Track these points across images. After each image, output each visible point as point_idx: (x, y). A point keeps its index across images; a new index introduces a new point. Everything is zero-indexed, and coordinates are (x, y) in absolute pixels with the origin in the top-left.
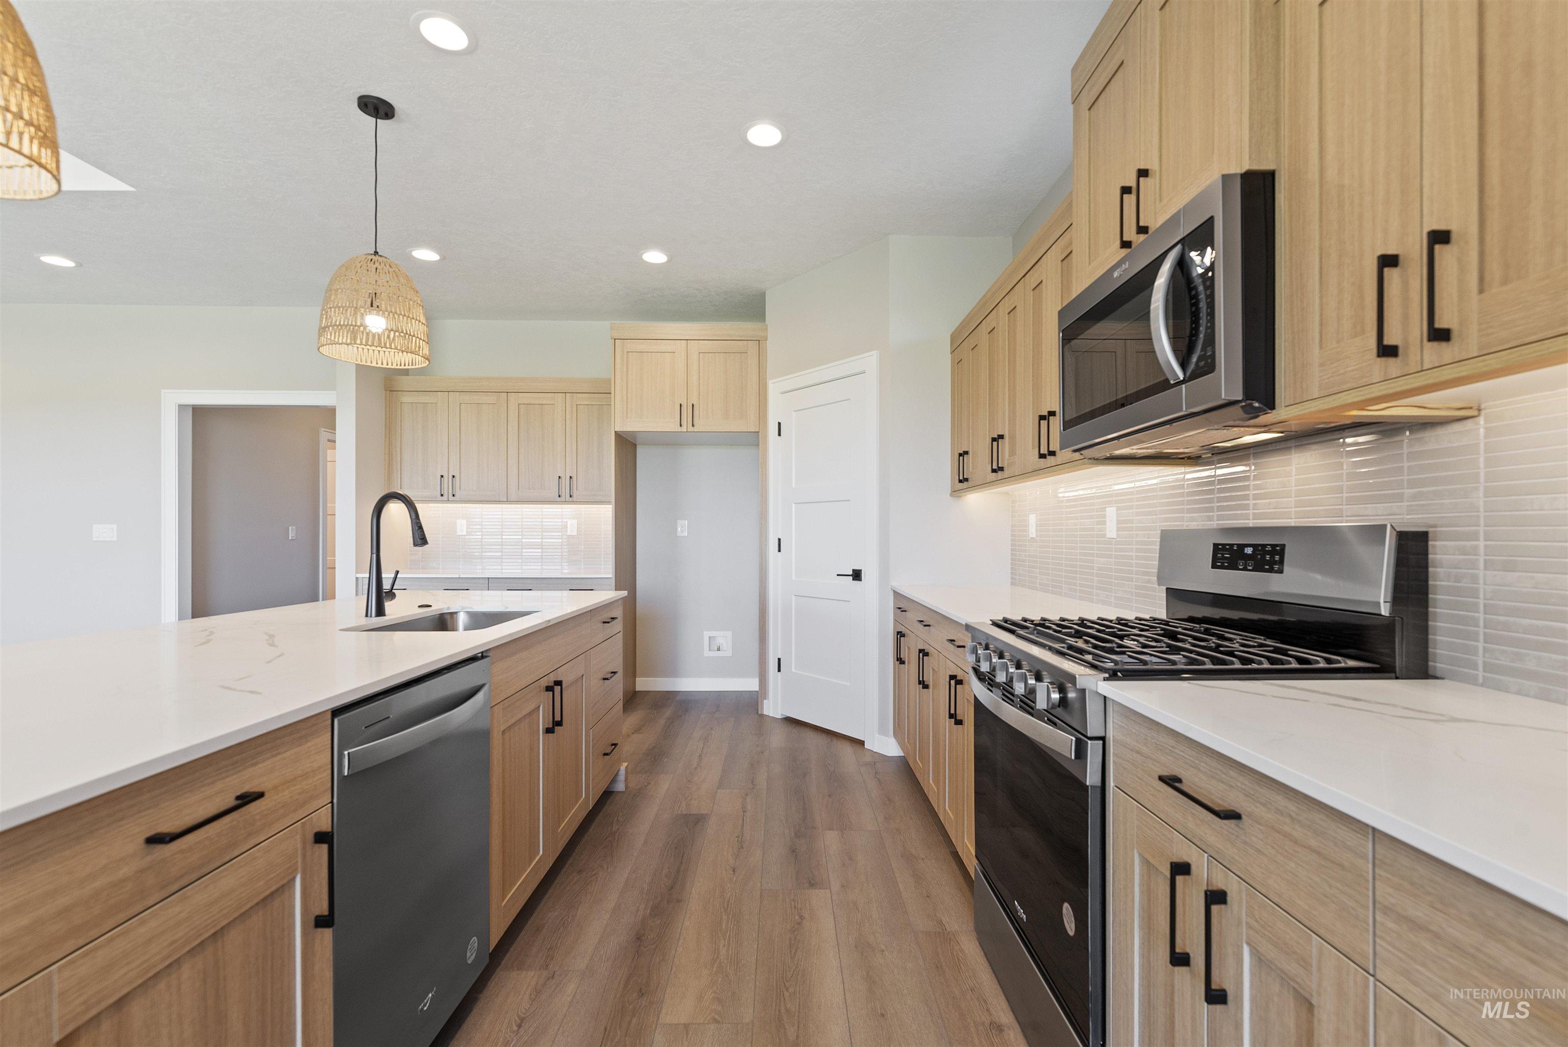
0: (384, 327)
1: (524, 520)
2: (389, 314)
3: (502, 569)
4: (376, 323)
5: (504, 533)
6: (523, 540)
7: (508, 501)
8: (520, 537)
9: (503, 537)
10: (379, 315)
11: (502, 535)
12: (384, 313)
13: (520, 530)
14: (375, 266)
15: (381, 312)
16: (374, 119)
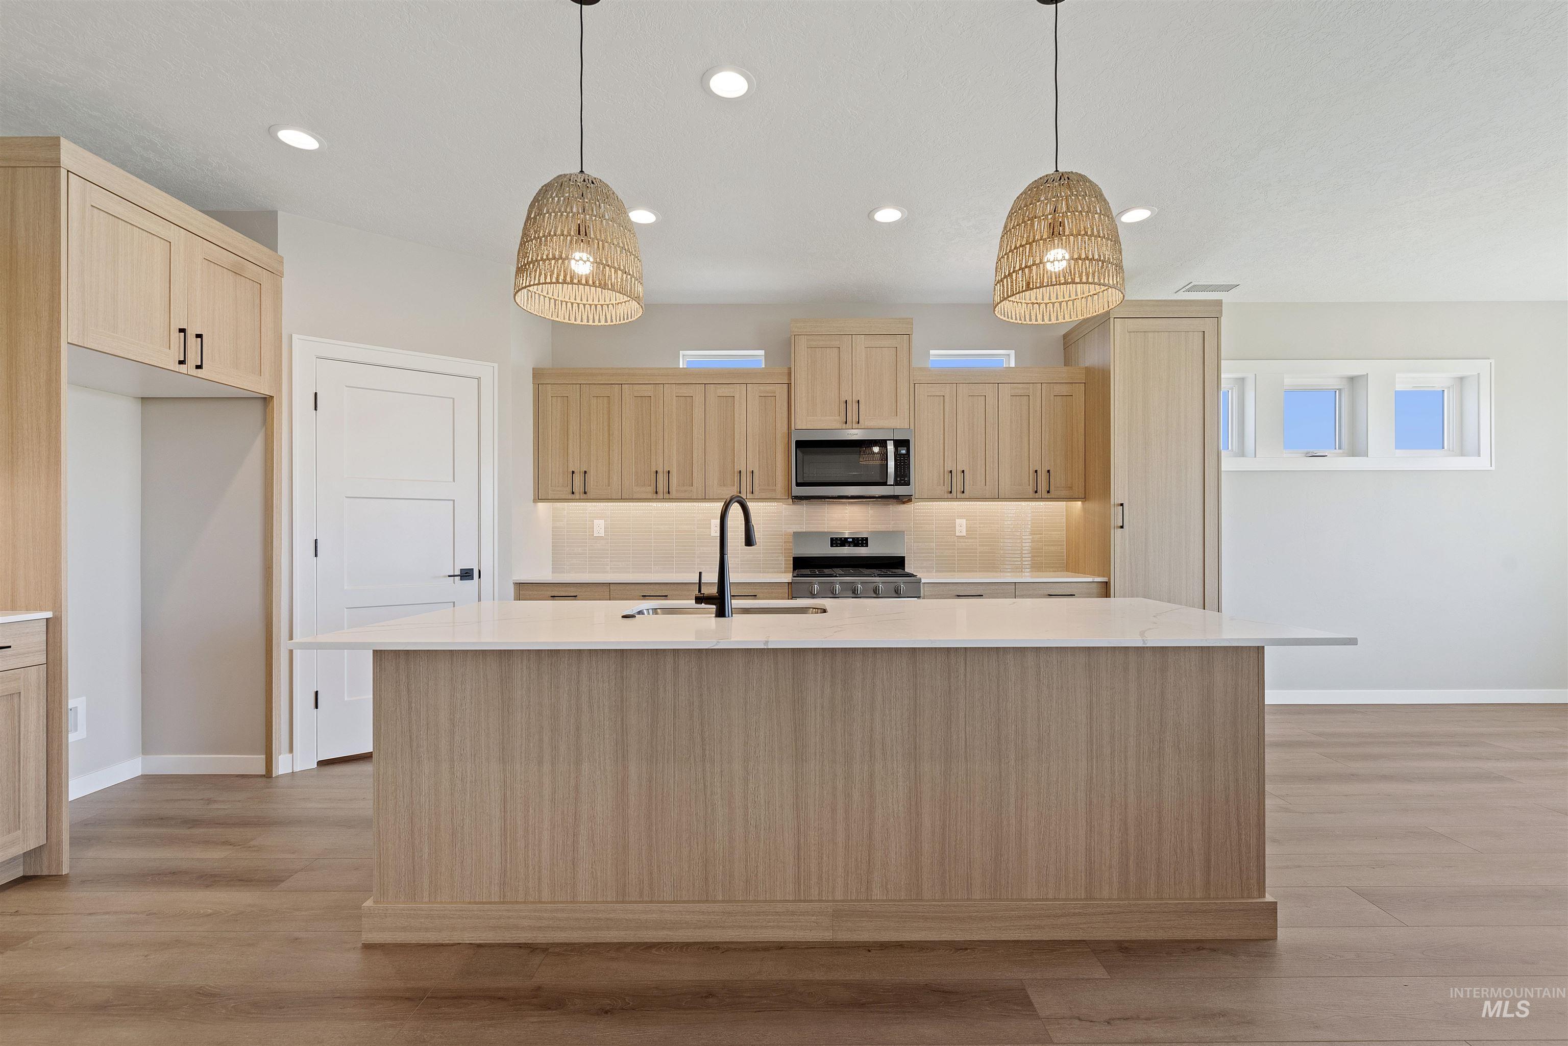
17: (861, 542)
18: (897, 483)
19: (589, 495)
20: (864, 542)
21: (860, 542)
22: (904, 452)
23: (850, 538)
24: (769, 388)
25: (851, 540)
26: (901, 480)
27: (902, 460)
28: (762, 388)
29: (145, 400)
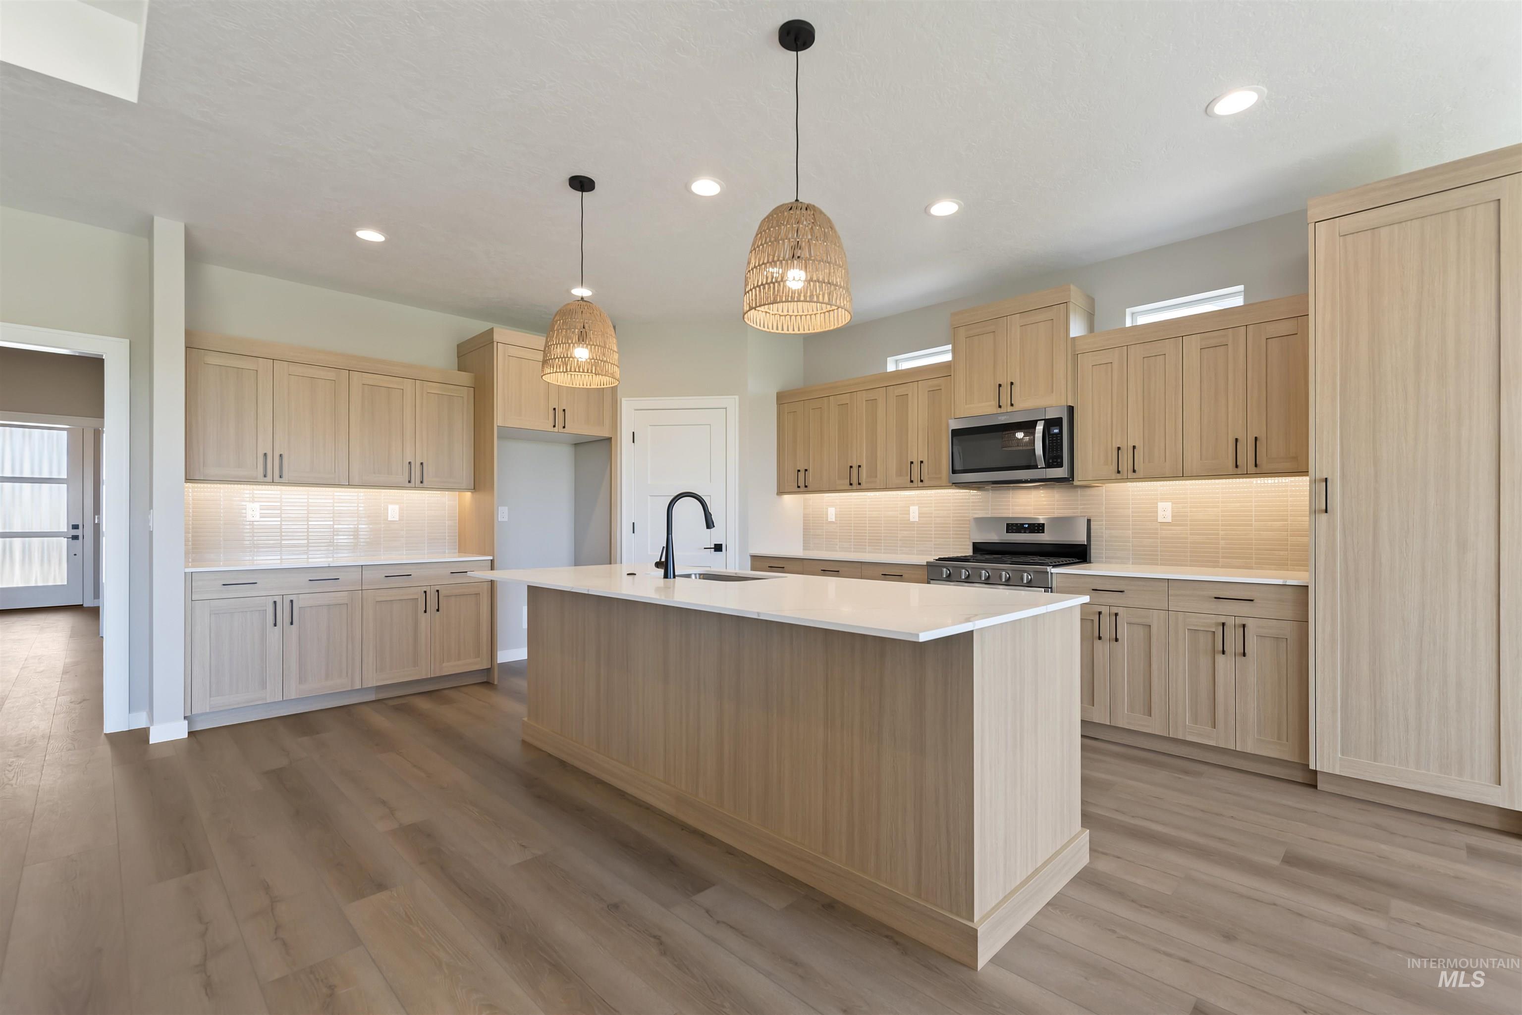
0: (587, 357)
1: (335, 505)
2: (591, 345)
3: (308, 558)
4: (581, 353)
5: (310, 519)
6: (335, 526)
7: (350, 485)
8: (332, 523)
9: (310, 523)
10: (583, 348)
11: (308, 521)
12: (587, 345)
13: (331, 515)
14: (581, 310)
15: (585, 345)
16: (581, 193)
17: (1038, 528)
18: (1049, 465)
19: (809, 488)
20: (1041, 528)
21: (1036, 528)
22: (1056, 431)
23: (1027, 524)
24: (936, 382)
25: (1027, 526)
26: (1053, 462)
27: (1055, 440)
28: (930, 383)
29: (576, 445)
